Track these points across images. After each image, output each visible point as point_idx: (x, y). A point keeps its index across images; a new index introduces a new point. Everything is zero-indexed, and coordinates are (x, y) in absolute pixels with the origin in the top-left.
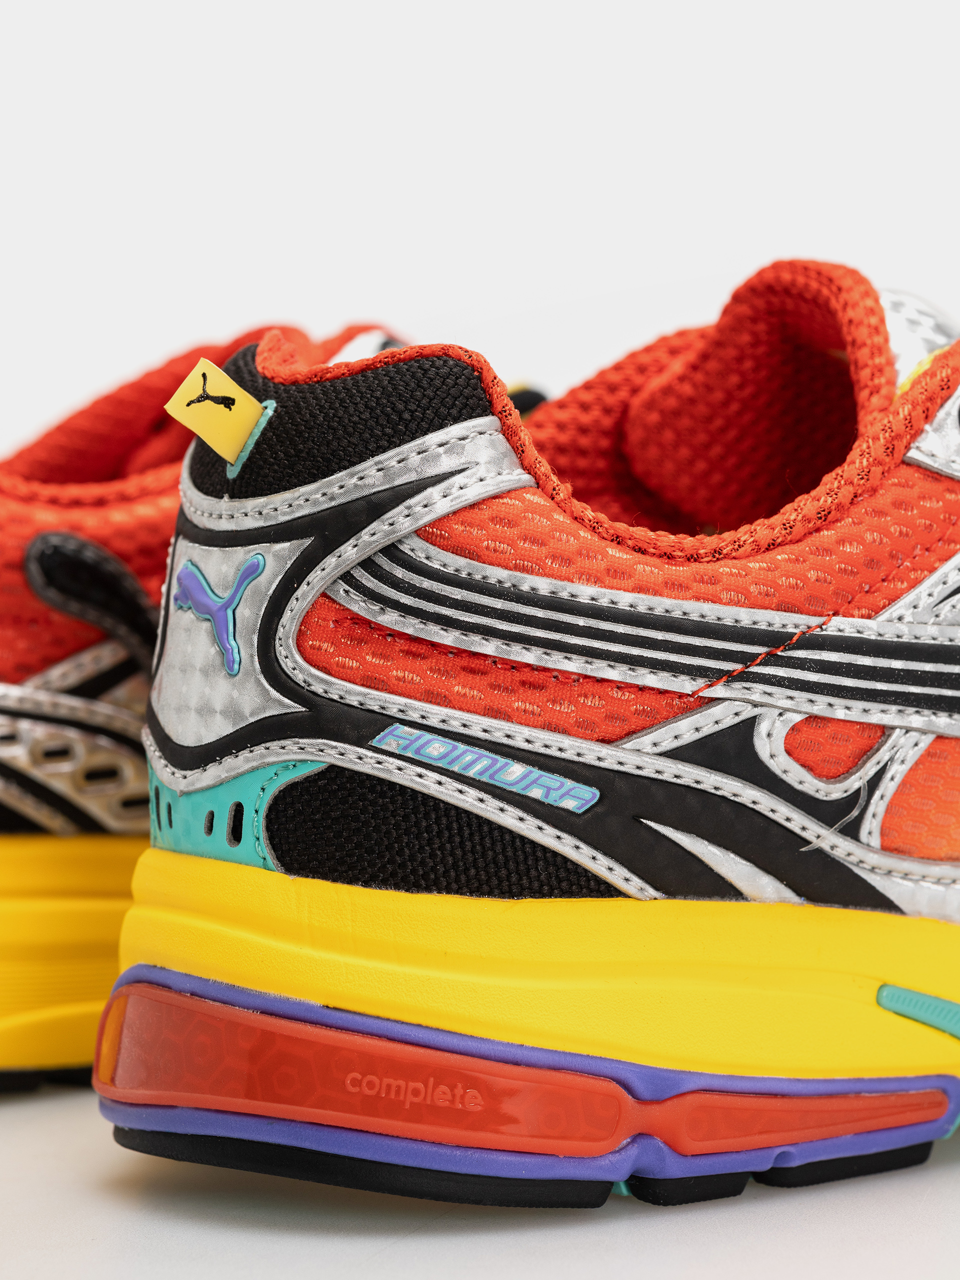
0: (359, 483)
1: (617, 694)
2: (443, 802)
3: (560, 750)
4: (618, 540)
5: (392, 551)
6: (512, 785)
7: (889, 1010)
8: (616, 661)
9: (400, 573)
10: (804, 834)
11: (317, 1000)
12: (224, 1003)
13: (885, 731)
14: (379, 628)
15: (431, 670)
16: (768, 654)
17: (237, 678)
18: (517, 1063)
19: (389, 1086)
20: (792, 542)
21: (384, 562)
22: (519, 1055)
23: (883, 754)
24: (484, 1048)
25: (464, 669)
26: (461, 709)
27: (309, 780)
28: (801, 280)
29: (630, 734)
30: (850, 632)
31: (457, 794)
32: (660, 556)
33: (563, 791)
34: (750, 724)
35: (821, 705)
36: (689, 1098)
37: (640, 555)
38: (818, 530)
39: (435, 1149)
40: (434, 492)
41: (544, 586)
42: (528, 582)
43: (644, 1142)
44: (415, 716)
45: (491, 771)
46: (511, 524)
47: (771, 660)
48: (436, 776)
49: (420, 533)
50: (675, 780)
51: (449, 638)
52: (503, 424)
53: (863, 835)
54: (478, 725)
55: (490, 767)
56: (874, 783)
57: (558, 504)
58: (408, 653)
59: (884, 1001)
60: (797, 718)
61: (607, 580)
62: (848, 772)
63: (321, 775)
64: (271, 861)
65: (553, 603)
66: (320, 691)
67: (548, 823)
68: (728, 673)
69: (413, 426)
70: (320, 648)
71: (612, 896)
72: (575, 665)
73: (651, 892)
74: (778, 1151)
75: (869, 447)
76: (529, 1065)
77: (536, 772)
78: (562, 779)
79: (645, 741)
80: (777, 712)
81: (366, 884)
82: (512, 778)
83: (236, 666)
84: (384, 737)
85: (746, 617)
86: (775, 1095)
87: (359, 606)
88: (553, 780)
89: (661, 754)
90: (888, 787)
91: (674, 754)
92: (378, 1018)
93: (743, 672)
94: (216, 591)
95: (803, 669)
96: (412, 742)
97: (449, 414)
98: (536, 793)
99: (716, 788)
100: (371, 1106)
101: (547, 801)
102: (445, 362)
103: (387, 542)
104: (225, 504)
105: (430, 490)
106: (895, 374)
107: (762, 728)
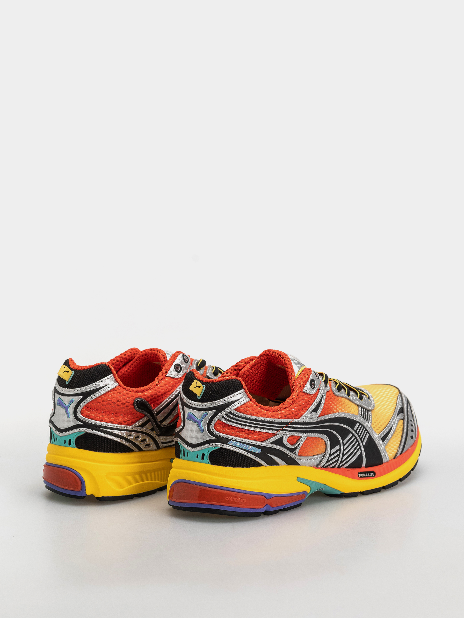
0: (224, 401)
1: (263, 434)
2: (239, 453)
3: (256, 443)
4: (263, 409)
5: (230, 413)
6: (249, 450)
7: (298, 481)
8: (264, 429)
9: (231, 416)
10: (288, 454)
11: (219, 485)
12: (202, 486)
13: (301, 437)
14: (227, 425)
15: (236, 431)
16: (286, 426)
17: (203, 433)
18: (250, 494)
19: (232, 499)
20: (288, 407)
21: (229, 414)
22: (251, 493)
23: (300, 441)
24: (246, 492)
25: (241, 431)
26: (232, 436)
27: (217, 450)
28: (274, 354)
29: (266, 440)
30: (297, 421)
31: (241, 452)
32: (269, 411)
33: (256, 450)
34: (283, 437)
35: (293, 434)
36: (274, 498)
37: (266, 411)
38: (291, 405)
39: (239, 508)
40: (236, 403)
41: (255, 418)
42: (252, 417)
43: (267, 505)
44: (234, 439)
45: (246, 448)
46: (249, 407)
47: (286, 427)
48: (238, 449)
49: (235, 410)
50: (272, 447)
51: (240, 426)
52: (245, 390)
53: (296, 454)
54: (244, 440)
55: (246, 447)
56: (299, 445)
57: (254, 403)
58: (232, 429)
59: (298, 480)
60: (289, 436)
61: (263, 416)
62: (295, 444)
63: (219, 449)
64: (210, 463)
65: (256, 420)
66: (218, 435)
67: (254, 455)
68: (280, 430)
69: (232, 392)
70: (218, 428)
71: (262, 466)
72: (259, 430)
73: (267, 465)
74: (284, 506)
75: (297, 390)
76: (252, 494)
77: (253, 447)
78: (256, 448)
79: (268, 441)
80: (286, 435)
81: (226, 466)
82: (249, 449)
83: (203, 431)
84: (230, 443)
85: (283, 420)
86: (284, 497)
87: (224, 421)
88: (255, 448)
89: (270, 443)
90: (300, 445)
91: (272, 443)
92: (229, 488)
93: (282, 429)
94: (198, 418)
95: (291, 428)
96: (234, 443)
97: (238, 389)
98: (252, 451)
99: (277, 448)
100: (229, 502)
101: (254, 452)
102: (236, 380)
103: (230, 411)
104: (198, 403)
105: (236, 402)
106: (295, 373)
107: (284, 438)
